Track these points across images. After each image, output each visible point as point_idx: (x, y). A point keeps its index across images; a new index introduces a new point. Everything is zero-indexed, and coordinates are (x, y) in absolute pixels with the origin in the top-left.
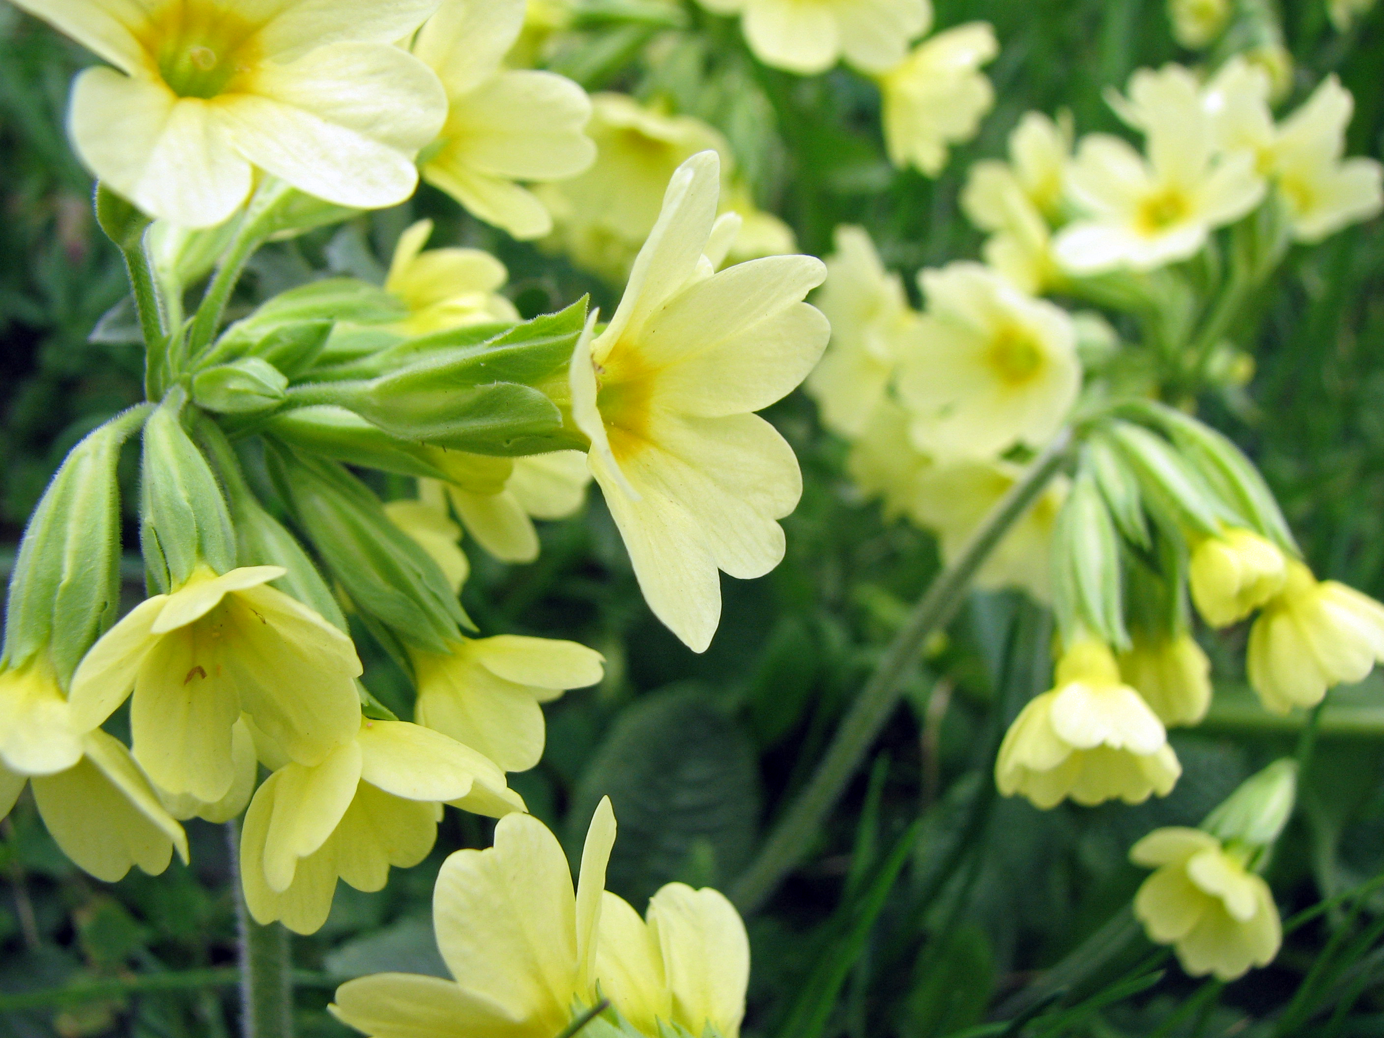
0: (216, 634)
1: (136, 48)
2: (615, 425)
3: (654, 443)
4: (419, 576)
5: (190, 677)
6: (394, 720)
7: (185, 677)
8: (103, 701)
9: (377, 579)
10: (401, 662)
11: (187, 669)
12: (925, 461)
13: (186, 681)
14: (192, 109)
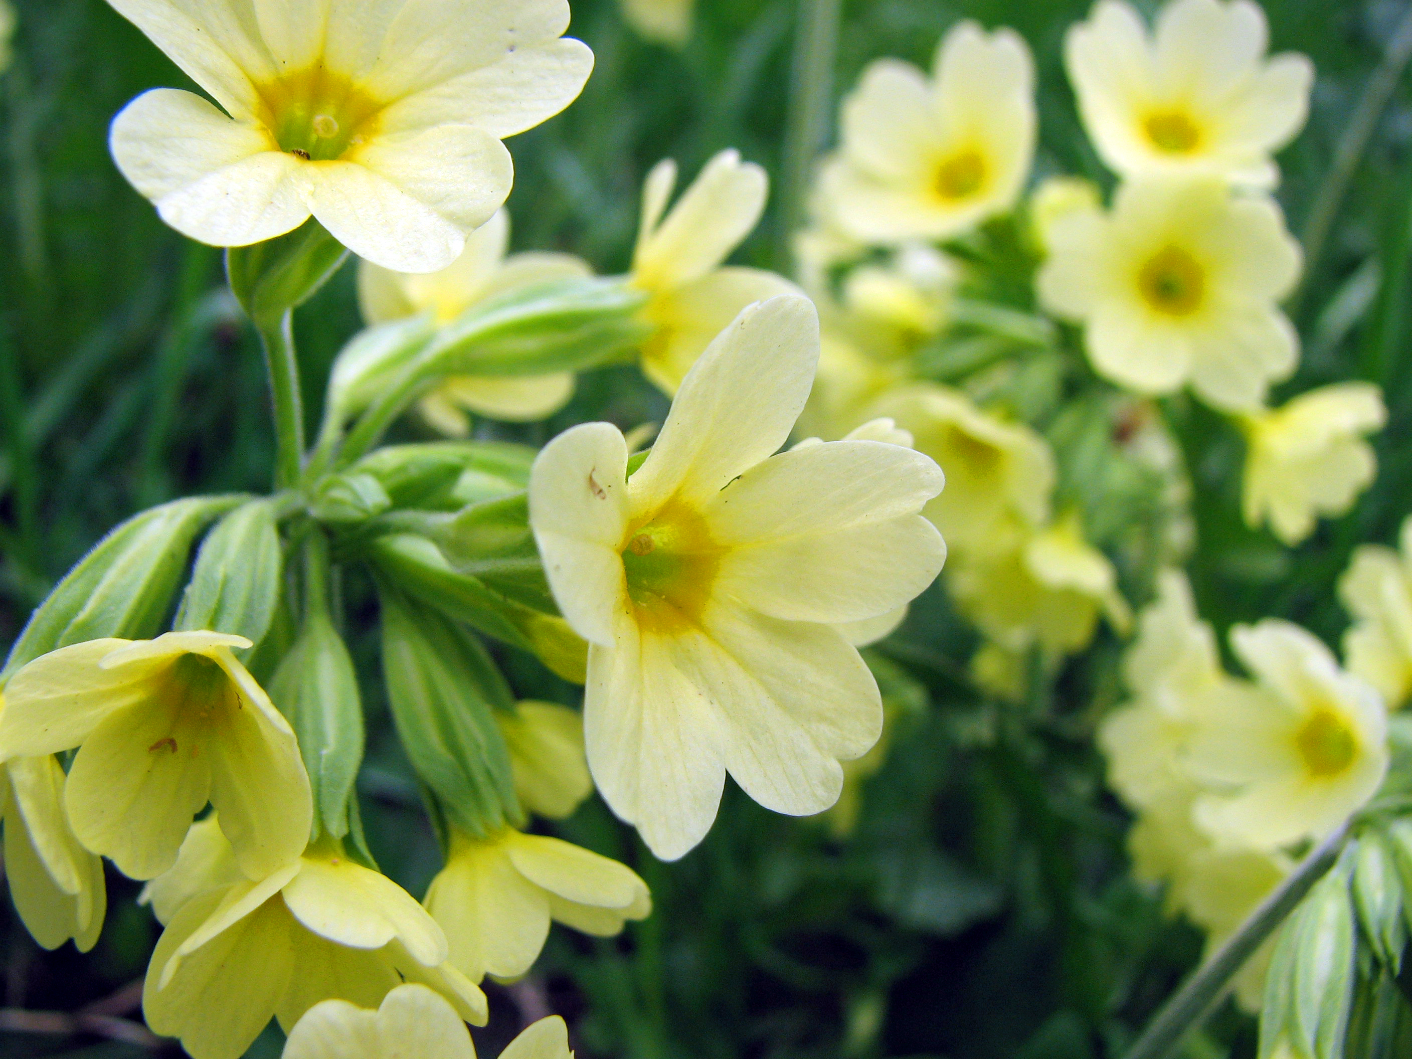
0: (204, 714)
1: (252, 98)
2: (665, 600)
3: (702, 628)
4: (478, 747)
5: (157, 747)
6: (374, 870)
7: (152, 744)
8: (47, 730)
9: (434, 737)
10: (437, 832)
11: (158, 736)
12: (1204, 841)
13: (152, 748)
14: (287, 162)
